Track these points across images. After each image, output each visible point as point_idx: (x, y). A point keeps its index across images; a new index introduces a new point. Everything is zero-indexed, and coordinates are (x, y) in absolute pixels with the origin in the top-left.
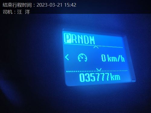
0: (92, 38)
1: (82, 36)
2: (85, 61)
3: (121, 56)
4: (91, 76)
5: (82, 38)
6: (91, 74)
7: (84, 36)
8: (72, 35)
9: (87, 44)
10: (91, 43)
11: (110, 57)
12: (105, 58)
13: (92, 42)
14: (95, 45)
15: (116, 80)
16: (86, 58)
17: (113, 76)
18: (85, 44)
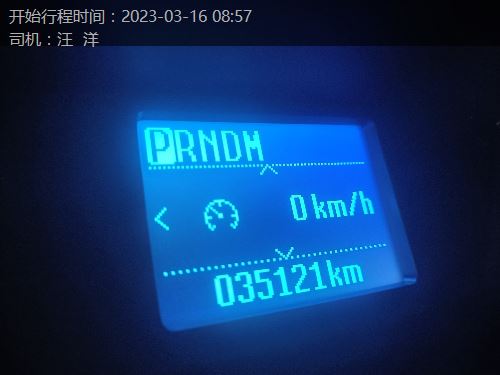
0: (252, 139)
1: (213, 133)
2: (232, 225)
3: (361, 193)
4: (258, 280)
5: (214, 143)
6: (257, 273)
7: (224, 134)
8: (177, 133)
9: (236, 163)
10: (250, 158)
11: (322, 204)
12: (303, 206)
13: (254, 152)
14: (264, 163)
15: (348, 282)
16: (236, 215)
17: (338, 270)
18: (229, 163)
